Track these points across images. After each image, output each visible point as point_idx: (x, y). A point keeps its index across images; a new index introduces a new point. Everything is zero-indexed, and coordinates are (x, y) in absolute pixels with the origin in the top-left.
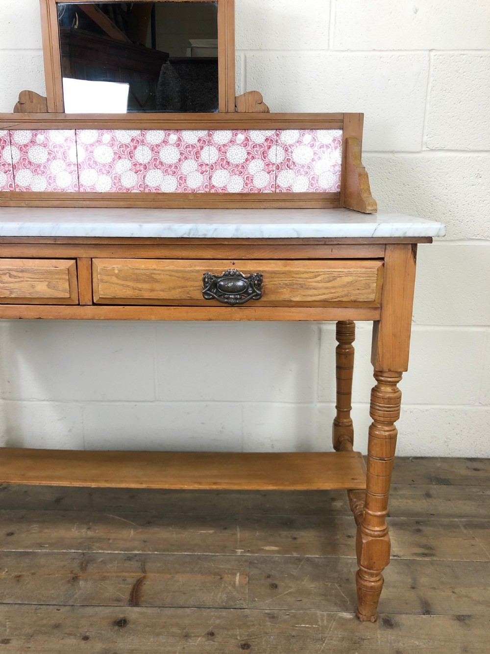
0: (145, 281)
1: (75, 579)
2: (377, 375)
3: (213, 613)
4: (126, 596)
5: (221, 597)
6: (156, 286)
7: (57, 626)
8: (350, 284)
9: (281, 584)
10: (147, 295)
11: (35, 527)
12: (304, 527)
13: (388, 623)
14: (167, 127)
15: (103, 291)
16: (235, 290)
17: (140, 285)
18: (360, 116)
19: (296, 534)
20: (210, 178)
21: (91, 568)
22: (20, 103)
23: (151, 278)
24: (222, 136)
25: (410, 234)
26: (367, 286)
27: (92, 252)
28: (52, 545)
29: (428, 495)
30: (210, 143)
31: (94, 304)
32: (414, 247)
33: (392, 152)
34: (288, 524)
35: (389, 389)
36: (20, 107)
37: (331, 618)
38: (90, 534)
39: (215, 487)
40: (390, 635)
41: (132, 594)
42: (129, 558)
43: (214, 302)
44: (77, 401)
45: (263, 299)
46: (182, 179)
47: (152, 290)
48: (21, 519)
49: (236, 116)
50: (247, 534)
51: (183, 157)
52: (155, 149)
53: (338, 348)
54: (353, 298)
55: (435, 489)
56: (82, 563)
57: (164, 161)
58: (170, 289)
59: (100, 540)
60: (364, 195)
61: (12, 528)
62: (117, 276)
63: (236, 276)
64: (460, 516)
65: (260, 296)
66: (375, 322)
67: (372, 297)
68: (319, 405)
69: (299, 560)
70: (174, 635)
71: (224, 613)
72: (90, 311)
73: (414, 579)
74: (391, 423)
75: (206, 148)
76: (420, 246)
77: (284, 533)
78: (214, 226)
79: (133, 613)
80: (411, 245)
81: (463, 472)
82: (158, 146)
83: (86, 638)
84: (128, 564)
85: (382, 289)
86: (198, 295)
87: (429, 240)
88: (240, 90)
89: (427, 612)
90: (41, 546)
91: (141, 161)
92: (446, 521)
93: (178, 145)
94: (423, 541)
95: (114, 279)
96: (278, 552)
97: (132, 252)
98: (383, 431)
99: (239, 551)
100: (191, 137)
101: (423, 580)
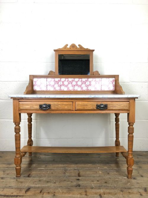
0: (86, 106)
1: (65, 173)
2: (129, 124)
3: (97, 178)
4: (77, 175)
5: (98, 175)
6: (88, 107)
7: (65, 180)
8: (124, 106)
9: (110, 173)
10: (86, 108)
11: (51, 165)
12: (111, 164)
13: (134, 179)
14: (79, 78)
15: (77, 108)
16: (102, 107)
17: (84, 107)
18: (118, 76)
19: (110, 165)
20: (88, 88)
21: (67, 171)
22: (49, 73)
23: (86, 105)
24: (90, 79)
25: (134, 97)
26: (127, 106)
27: (76, 101)
28: (56, 168)
29: (138, 158)
30: (88, 81)
31: (75, 110)
32: (135, 99)
33: (124, 82)
34: (108, 163)
35: (131, 127)
36: (49, 74)
37: (122, 178)
38: (64, 166)
39: (94, 152)
40: (135, 180)
41: (78, 175)
42: (75, 169)
43: (98, 110)
44: (54, 139)
45: (108, 109)
46: (82, 88)
47: (87, 107)
48: (47, 163)
49: (93, 76)
50: (99, 165)
51: (82, 84)
52: (77, 82)
53: (116, 124)
54: (124, 109)
55: (139, 157)
56: (65, 171)
57: (78, 84)
58: (90, 107)
59: (67, 167)
60: (122, 91)
61: (46, 165)
62: (80, 105)
63: (102, 105)
64: (146, 162)
65: (107, 108)
66: (128, 113)
67: (128, 108)
68: (110, 139)
69: (112, 169)
70: (90, 181)
71: (99, 178)
72: (75, 112)
73: (138, 172)
74: (132, 133)
75: (87, 82)
76: (136, 99)
77: (107, 165)
78: (98, 96)
79: (80, 178)
80: (134, 99)
81: (145, 154)
82: (77, 81)
83: (72, 182)
84: (75, 170)
85: (129, 107)
86: (95, 108)
87: (137, 98)
88: (94, 70)
89: (142, 177)
90: (54, 168)
91: (73, 84)
92: (143, 162)
93: (81, 81)
94: (139, 166)
95: (79, 105)
96: (107, 168)
97: (83, 101)
98: (131, 135)
99: (99, 168)
100: (84, 80)
101: (140, 172)
